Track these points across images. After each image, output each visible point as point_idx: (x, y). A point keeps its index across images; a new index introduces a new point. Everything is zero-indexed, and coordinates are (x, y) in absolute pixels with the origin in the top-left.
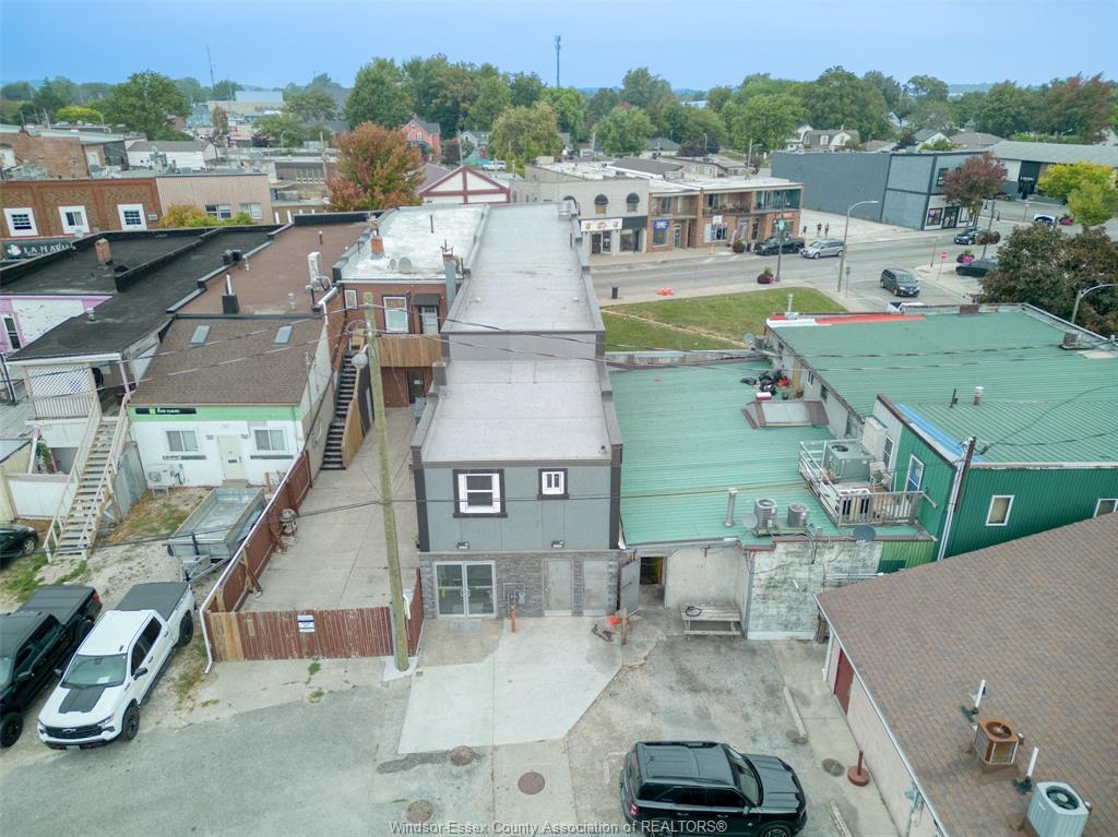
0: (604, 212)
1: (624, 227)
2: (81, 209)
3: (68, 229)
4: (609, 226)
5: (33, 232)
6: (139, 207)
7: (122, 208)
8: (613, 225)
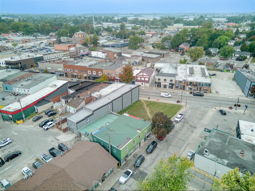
0: (166, 82)
1: (169, 85)
2: (95, 72)
3: (94, 74)
4: (166, 84)
5: (90, 74)
6: (101, 72)
7: (99, 72)
8: (167, 84)
